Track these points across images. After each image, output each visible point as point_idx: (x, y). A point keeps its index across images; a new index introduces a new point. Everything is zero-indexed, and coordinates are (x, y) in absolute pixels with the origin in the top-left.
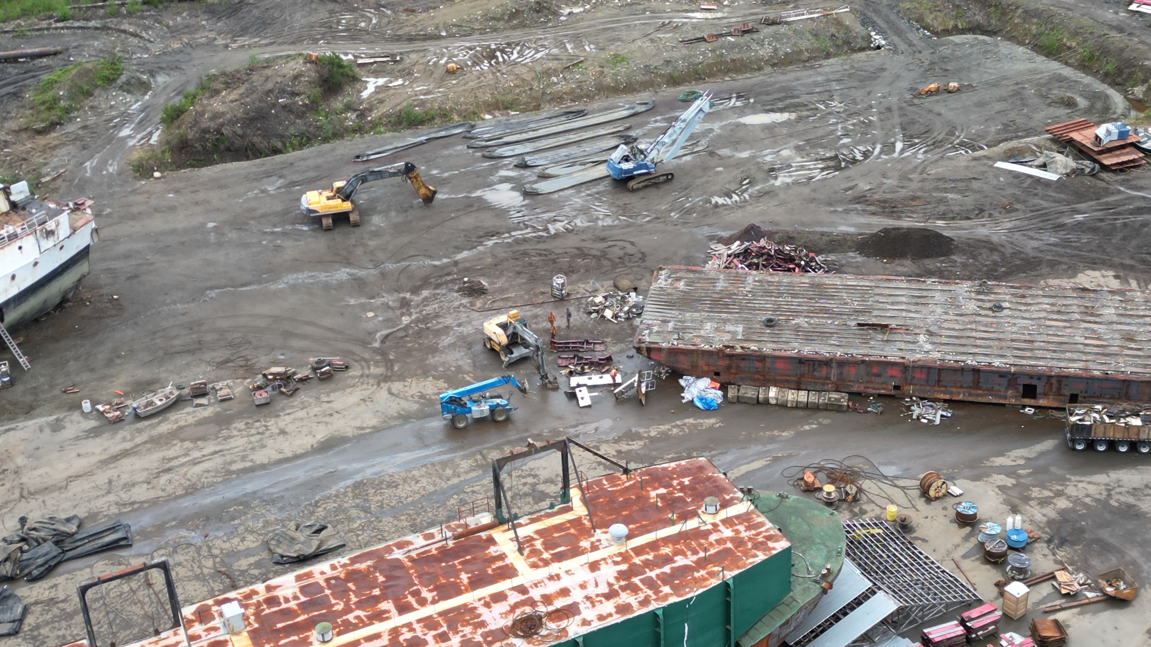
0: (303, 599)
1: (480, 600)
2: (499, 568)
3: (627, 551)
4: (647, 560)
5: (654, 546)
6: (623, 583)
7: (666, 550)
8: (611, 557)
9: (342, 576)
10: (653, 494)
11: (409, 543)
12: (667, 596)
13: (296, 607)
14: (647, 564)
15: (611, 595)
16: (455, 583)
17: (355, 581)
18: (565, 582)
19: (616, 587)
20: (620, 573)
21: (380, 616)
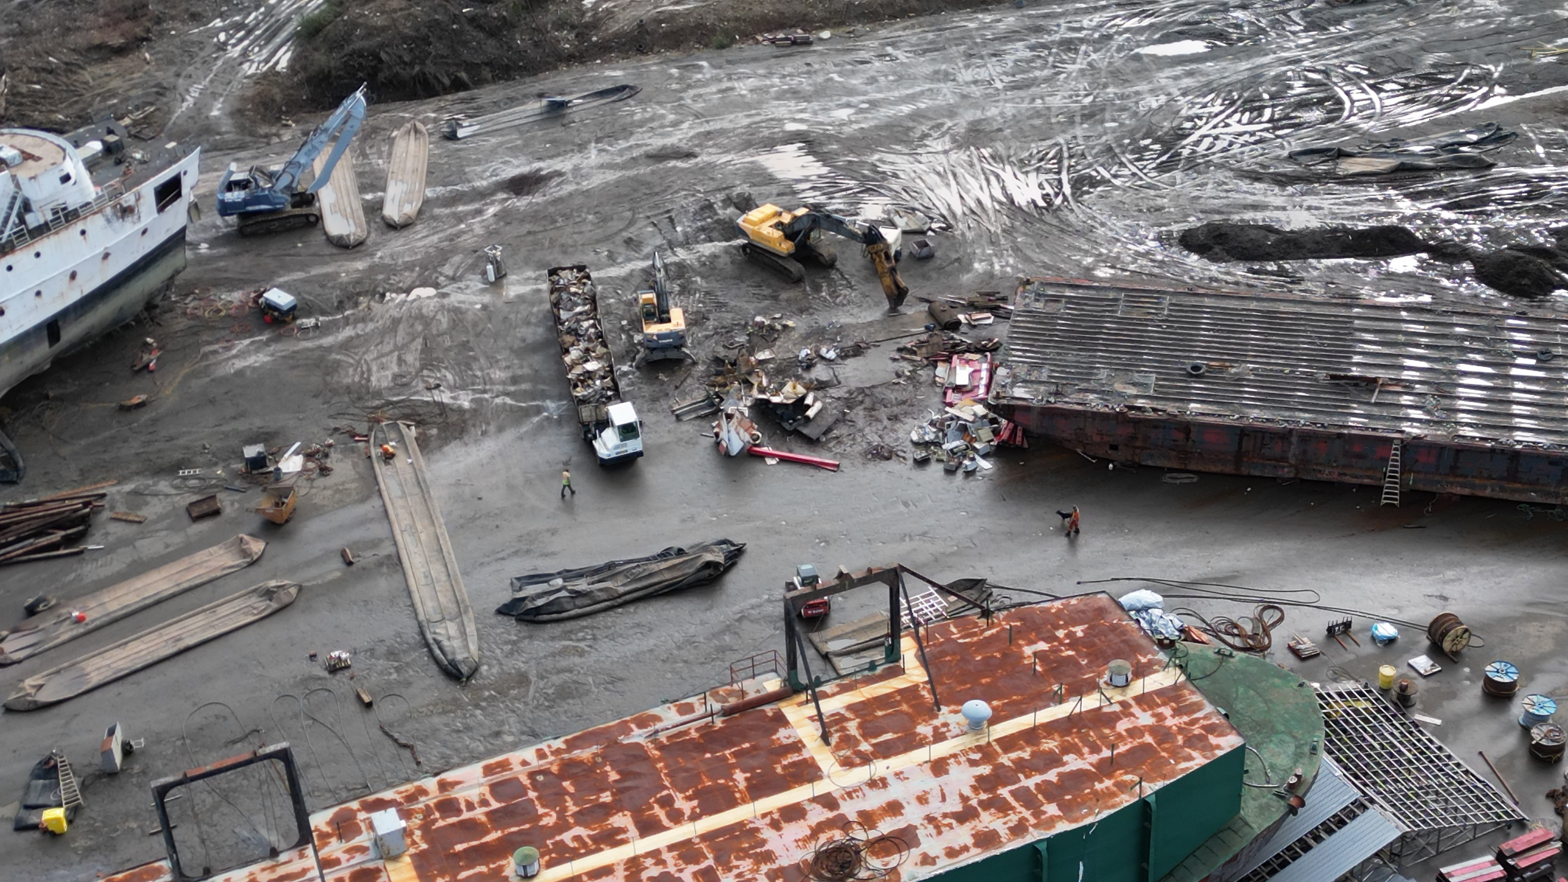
0: (495, 805)
1: (764, 816)
2: (793, 764)
3: (989, 743)
4: (1021, 760)
5: (1031, 736)
6: (984, 796)
7: (1050, 744)
8: (964, 752)
9: (555, 769)
10: (1028, 650)
11: (657, 719)
12: (1053, 820)
13: (483, 819)
14: (1022, 766)
15: (965, 815)
16: (726, 787)
17: (573, 778)
18: (896, 791)
19: (974, 802)
20: (980, 779)
21: (612, 838)
